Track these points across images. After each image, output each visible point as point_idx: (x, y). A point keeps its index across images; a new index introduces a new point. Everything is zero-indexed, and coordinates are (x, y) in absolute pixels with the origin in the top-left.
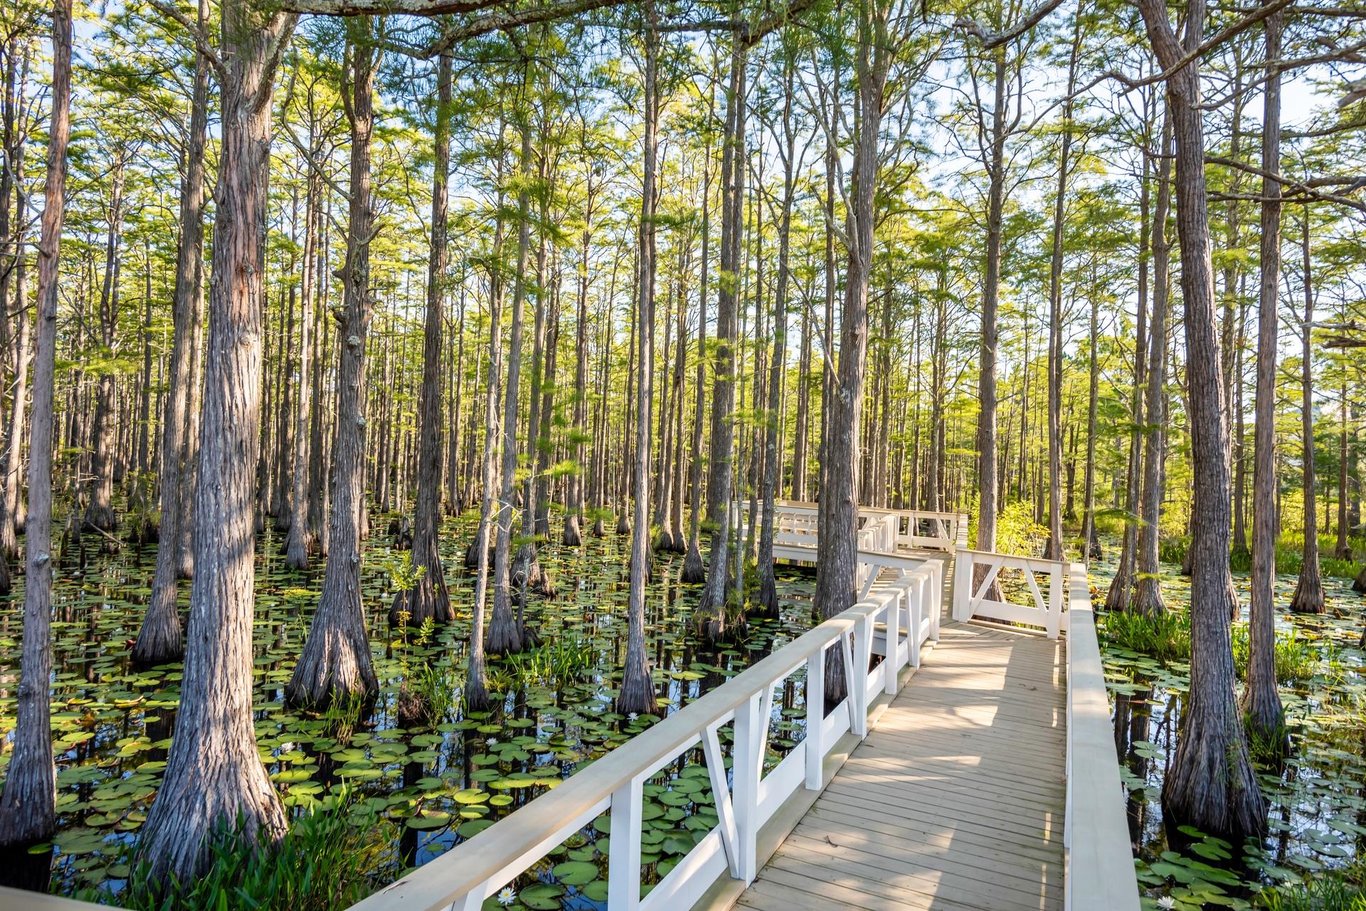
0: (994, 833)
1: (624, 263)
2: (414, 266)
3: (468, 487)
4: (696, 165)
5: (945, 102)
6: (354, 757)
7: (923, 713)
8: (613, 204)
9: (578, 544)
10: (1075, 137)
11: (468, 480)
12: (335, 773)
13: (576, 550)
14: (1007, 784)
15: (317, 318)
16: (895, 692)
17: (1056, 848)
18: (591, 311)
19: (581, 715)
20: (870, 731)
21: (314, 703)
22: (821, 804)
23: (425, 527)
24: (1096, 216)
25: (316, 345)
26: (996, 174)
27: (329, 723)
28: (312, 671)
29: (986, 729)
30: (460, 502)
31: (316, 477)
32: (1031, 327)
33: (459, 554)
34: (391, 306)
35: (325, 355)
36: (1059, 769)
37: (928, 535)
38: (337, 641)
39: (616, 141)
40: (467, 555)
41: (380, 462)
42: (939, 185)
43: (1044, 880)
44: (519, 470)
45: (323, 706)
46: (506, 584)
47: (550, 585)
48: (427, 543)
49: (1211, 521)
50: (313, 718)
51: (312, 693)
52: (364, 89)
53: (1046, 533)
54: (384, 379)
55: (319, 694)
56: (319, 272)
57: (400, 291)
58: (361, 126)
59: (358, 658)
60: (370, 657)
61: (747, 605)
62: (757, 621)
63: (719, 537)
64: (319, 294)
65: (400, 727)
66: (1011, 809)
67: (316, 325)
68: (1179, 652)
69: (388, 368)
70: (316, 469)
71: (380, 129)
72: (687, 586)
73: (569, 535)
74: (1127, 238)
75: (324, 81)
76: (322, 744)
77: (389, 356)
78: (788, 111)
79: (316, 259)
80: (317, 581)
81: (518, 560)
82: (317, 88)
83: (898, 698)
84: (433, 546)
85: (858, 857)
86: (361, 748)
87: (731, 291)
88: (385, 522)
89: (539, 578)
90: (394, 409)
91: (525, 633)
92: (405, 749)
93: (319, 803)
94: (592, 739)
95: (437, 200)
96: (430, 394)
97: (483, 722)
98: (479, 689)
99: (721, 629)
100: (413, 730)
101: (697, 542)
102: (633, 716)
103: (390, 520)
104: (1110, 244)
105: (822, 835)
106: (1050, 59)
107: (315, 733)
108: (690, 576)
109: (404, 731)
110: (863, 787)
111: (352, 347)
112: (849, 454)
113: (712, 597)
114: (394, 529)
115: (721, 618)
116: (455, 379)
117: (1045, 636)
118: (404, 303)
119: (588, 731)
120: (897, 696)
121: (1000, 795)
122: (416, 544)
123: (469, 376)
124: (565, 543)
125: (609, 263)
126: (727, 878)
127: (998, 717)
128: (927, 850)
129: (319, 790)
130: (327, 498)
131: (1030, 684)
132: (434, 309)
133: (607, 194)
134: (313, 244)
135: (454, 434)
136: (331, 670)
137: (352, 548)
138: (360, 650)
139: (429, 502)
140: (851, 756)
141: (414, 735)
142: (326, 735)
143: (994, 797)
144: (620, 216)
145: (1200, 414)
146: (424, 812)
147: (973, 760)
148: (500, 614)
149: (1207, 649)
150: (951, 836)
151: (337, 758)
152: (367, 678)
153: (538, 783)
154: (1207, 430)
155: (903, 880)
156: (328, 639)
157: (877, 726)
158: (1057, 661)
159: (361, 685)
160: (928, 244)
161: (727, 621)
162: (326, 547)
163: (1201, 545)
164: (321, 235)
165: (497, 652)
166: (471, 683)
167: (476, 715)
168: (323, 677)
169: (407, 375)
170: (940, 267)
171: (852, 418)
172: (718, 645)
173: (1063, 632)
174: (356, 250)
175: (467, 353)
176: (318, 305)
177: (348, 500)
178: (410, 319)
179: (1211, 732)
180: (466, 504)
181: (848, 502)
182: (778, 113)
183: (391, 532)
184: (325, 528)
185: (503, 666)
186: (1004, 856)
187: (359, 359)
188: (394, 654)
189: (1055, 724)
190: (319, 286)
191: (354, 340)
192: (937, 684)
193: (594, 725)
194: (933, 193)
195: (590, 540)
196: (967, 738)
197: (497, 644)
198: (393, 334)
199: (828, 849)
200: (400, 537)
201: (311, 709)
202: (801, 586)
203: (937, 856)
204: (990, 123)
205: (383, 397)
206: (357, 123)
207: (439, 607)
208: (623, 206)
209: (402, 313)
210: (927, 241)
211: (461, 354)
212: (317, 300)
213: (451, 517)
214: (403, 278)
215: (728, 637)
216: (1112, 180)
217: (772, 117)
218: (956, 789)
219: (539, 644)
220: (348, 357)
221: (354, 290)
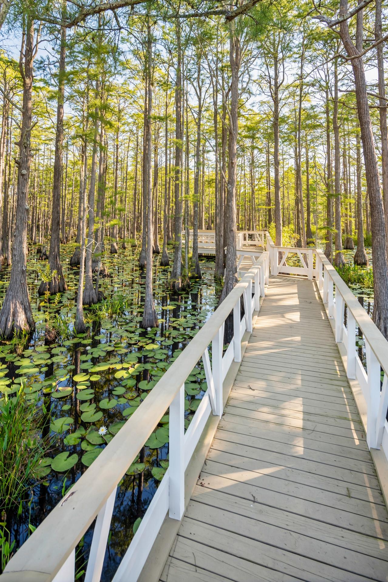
0: (317, 374)
1: (132, 139)
2: (47, 142)
3: (69, 231)
4: (160, 100)
5: (255, 75)
6: (25, 362)
7: (271, 318)
8: (127, 116)
9: (116, 253)
10: (304, 87)
11: (70, 229)
12: (17, 372)
13: (116, 255)
14: (314, 349)
15: (6, 164)
16: (259, 310)
17: (344, 379)
18: (119, 159)
19: (126, 331)
20: (254, 329)
21: (6, 337)
22: (242, 368)
23: (54, 251)
24: (309, 117)
25: (5, 176)
26: (276, 101)
27: (13, 346)
28: (4, 322)
29: (298, 323)
30: (66, 238)
31: (5, 231)
32: (285, 159)
33: (67, 260)
34: (37, 159)
35: (9, 180)
36: (332, 339)
37: (252, 240)
38: (16, 307)
39: (130, 91)
40: (71, 260)
41: (33, 223)
42: (253, 106)
43: (345, 396)
44: (95, 224)
45: (10, 338)
46: (91, 274)
47: (107, 272)
48: (55, 258)
49: (379, 231)
50: (5, 344)
51: (4, 332)
52: (29, 66)
53: (297, 236)
54: (34, 189)
55: (8, 332)
56: (7, 146)
57: (41, 152)
58: (28, 81)
59: (26, 313)
60: (31, 312)
61: (190, 275)
62: (193, 281)
63: (178, 247)
64: (7, 155)
65: (45, 345)
66: (320, 361)
67: (5, 168)
68: (353, 281)
69: (36, 184)
70: (5, 228)
71: (34, 87)
72: (163, 267)
73: (113, 249)
74: (320, 126)
75: (11, 67)
76: (9, 358)
77: (36, 179)
78: (198, 78)
79: (6, 140)
80: (6, 277)
81: (95, 262)
82: (8, 70)
83: (260, 312)
84: (58, 259)
85: (264, 395)
86: (28, 357)
87: (181, 147)
88: (35, 248)
89: (102, 269)
90: (38, 201)
91: (99, 294)
92: (49, 356)
93: (9, 389)
94: (133, 342)
95: (59, 113)
96: (56, 194)
97: (84, 339)
98: (82, 323)
99: (180, 286)
100: (52, 346)
101: (166, 249)
102: (149, 329)
103: (37, 247)
104: (314, 127)
105: (246, 386)
106: (292, 59)
107: (6, 352)
108: (164, 263)
109: (48, 347)
110: (257, 357)
111: (23, 175)
112: (232, 211)
113: (176, 272)
114: (39, 251)
115: (180, 281)
116: (64, 188)
117: (307, 279)
118: (43, 157)
119: (130, 338)
120: (260, 311)
121: (314, 355)
122: (50, 258)
123: (69, 186)
124: (111, 253)
125: (126, 139)
126: (212, 416)
127: (301, 317)
128: (293, 387)
129: (8, 382)
130: (10, 240)
131: (309, 301)
132: (58, 159)
133: (125, 112)
134: (5, 134)
135: (64, 210)
136: (13, 320)
137: (23, 263)
138: (27, 310)
139: (56, 240)
140: (249, 342)
141: (52, 348)
142: (11, 352)
143: (311, 356)
144: (130, 120)
145: (372, 188)
146: (60, 388)
147: (298, 338)
148: (88, 287)
149: (380, 282)
150: (300, 378)
151: (17, 364)
152: (31, 323)
153: (111, 367)
154: (375, 195)
155: (286, 404)
156: (12, 306)
157: (256, 326)
158: (315, 290)
159: (28, 327)
160: (249, 129)
161: (182, 282)
162: (10, 262)
163: (376, 241)
164: (8, 130)
165: (87, 304)
166: (78, 321)
167: (80, 335)
168: (10, 324)
169: (44, 187)
170: (253, 137)
171: (233, 196)
172: (180, 292)
173: (314, 277)
174: (25, 133)
175: (69, 177)
176: (7, 159)
177: (21, 242)
178: (45, 164)
179: (384, 316)
180: (69, 239)
181: (232, 230)
182: (194, 79)
183: (38, 253)
184: (9, 253)
185: (90, 311)
186: (325, 386)
187: (26, 180)
188: (42, 308)
189: (323, 318)
190: (7, 151)
191: (24, 172)
192: (274, 304)
193: (132, 335)
194: (250, 110)
195: (121, 251)
196: (291, 328)
197: (87, 300)
198: (38, 170)
199: (250, 392)
200: (42, 255)
201: (4, 339)
202: (207, 264)
203: (297, 390)
204: (273, 82)
205: (34, 196)
206: (26, 79)
207: (61, 285)
208: (132, 116)
209: (42, 161)
210: (248, 128)
211: (66, 177)
212: (6, 157)
213: (63, 244)
214: (42, 147)
215: (183, 289)
216: (314, 103)
217: (192, 80)
218: (295, 354)
219: (105, 298)
220: (21, 179)
221: (24, 150)
